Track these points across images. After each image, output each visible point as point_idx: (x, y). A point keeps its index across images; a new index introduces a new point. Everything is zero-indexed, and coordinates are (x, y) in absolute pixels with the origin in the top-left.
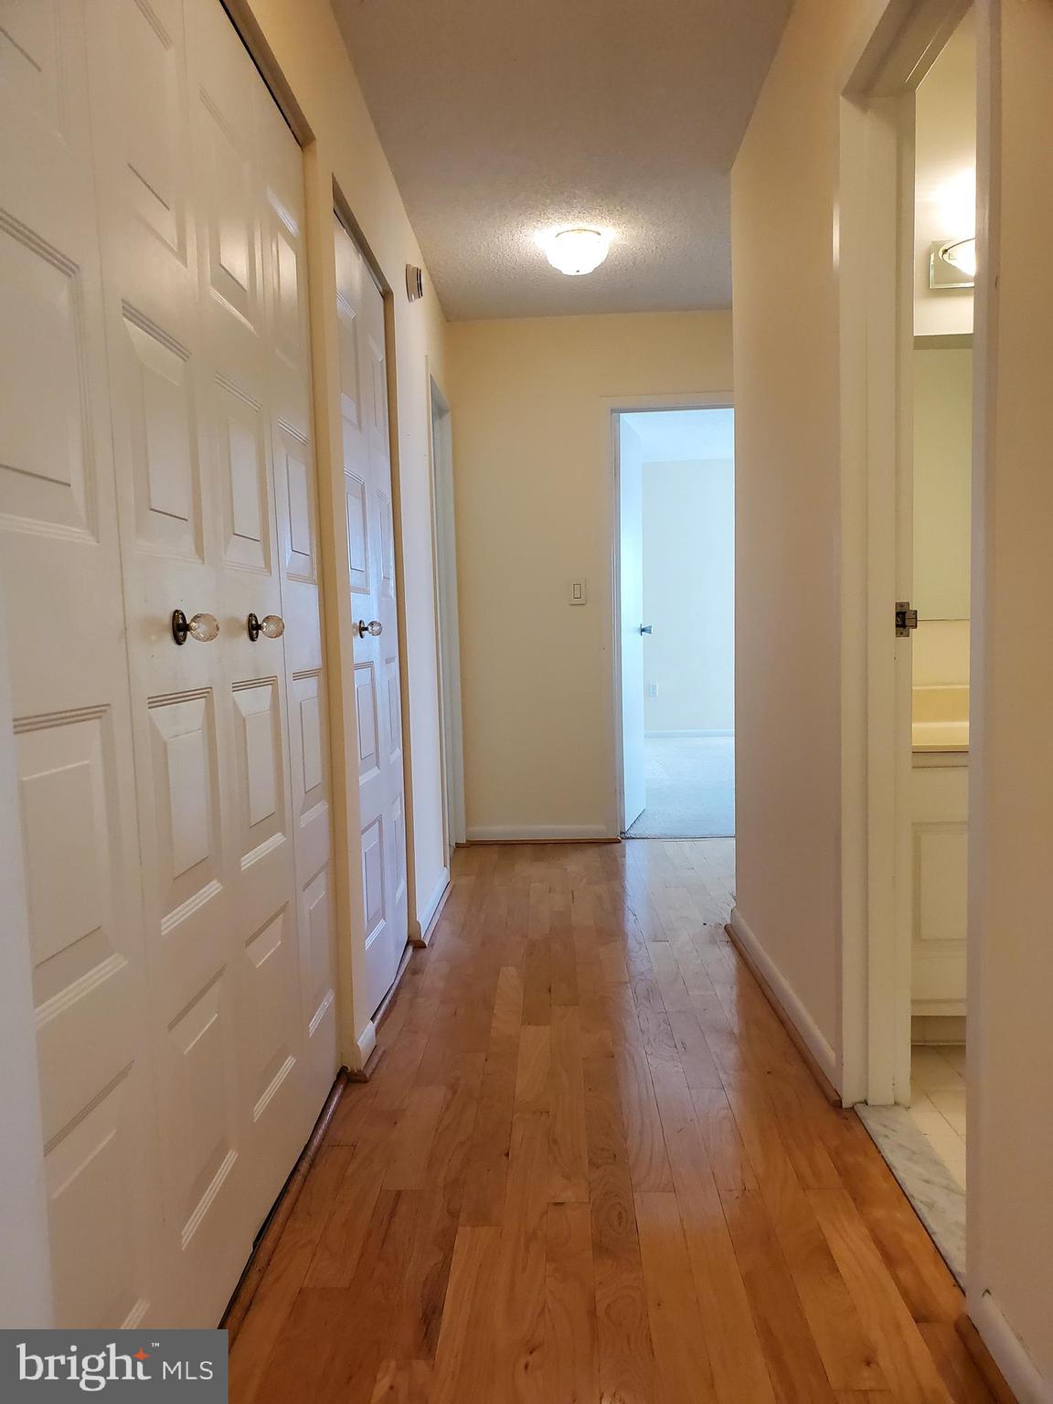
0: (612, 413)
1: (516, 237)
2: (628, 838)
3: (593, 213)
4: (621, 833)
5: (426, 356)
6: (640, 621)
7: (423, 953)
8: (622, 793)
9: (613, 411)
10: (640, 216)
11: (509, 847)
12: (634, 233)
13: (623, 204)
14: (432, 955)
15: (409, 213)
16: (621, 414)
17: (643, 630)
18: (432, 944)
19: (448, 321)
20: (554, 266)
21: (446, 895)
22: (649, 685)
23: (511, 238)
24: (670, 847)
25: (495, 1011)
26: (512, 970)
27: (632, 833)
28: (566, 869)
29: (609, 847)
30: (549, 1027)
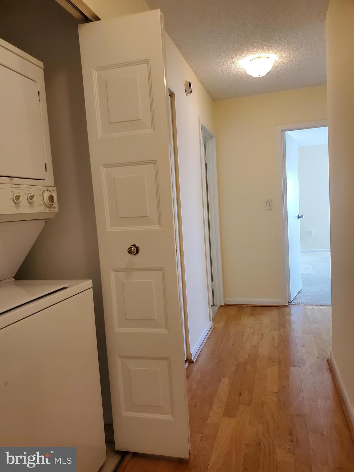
0: (281, 132)
1: (233, 64)
2: (292, 305)
3: (264, 49)
4: (289, 302)
5: (199, 117)
6: (298, 213)
7: (192, 365)
8: (289, 286)
9: (282, 131)
10: (286, 47)
11: (241, 307)
12: (284, 56)
13: (277, 43)
14: (196, 368)
15: (186, 59)
16: (286, 132)
17: (299, 217)
18: (196, 361)
19: (214, 101)
20: (249, 74)
21: (209, 334)
22: (309, 232)
23: (231, 65)
24: (309, 310)
25: (213, 406)
26: (226, 379)
27: (294, 302)
28: (262, 321)
29: (282, 309)
30: (235, 419)
